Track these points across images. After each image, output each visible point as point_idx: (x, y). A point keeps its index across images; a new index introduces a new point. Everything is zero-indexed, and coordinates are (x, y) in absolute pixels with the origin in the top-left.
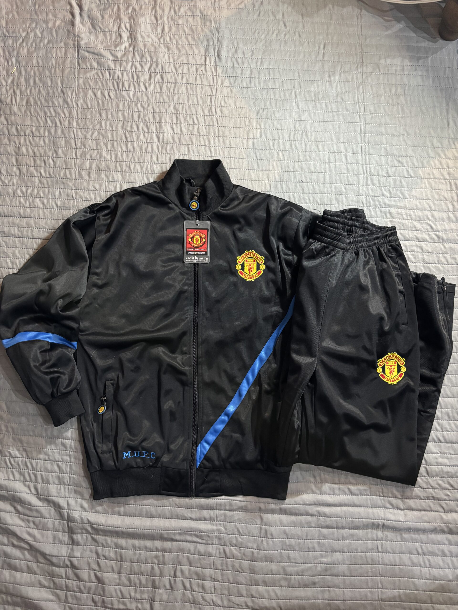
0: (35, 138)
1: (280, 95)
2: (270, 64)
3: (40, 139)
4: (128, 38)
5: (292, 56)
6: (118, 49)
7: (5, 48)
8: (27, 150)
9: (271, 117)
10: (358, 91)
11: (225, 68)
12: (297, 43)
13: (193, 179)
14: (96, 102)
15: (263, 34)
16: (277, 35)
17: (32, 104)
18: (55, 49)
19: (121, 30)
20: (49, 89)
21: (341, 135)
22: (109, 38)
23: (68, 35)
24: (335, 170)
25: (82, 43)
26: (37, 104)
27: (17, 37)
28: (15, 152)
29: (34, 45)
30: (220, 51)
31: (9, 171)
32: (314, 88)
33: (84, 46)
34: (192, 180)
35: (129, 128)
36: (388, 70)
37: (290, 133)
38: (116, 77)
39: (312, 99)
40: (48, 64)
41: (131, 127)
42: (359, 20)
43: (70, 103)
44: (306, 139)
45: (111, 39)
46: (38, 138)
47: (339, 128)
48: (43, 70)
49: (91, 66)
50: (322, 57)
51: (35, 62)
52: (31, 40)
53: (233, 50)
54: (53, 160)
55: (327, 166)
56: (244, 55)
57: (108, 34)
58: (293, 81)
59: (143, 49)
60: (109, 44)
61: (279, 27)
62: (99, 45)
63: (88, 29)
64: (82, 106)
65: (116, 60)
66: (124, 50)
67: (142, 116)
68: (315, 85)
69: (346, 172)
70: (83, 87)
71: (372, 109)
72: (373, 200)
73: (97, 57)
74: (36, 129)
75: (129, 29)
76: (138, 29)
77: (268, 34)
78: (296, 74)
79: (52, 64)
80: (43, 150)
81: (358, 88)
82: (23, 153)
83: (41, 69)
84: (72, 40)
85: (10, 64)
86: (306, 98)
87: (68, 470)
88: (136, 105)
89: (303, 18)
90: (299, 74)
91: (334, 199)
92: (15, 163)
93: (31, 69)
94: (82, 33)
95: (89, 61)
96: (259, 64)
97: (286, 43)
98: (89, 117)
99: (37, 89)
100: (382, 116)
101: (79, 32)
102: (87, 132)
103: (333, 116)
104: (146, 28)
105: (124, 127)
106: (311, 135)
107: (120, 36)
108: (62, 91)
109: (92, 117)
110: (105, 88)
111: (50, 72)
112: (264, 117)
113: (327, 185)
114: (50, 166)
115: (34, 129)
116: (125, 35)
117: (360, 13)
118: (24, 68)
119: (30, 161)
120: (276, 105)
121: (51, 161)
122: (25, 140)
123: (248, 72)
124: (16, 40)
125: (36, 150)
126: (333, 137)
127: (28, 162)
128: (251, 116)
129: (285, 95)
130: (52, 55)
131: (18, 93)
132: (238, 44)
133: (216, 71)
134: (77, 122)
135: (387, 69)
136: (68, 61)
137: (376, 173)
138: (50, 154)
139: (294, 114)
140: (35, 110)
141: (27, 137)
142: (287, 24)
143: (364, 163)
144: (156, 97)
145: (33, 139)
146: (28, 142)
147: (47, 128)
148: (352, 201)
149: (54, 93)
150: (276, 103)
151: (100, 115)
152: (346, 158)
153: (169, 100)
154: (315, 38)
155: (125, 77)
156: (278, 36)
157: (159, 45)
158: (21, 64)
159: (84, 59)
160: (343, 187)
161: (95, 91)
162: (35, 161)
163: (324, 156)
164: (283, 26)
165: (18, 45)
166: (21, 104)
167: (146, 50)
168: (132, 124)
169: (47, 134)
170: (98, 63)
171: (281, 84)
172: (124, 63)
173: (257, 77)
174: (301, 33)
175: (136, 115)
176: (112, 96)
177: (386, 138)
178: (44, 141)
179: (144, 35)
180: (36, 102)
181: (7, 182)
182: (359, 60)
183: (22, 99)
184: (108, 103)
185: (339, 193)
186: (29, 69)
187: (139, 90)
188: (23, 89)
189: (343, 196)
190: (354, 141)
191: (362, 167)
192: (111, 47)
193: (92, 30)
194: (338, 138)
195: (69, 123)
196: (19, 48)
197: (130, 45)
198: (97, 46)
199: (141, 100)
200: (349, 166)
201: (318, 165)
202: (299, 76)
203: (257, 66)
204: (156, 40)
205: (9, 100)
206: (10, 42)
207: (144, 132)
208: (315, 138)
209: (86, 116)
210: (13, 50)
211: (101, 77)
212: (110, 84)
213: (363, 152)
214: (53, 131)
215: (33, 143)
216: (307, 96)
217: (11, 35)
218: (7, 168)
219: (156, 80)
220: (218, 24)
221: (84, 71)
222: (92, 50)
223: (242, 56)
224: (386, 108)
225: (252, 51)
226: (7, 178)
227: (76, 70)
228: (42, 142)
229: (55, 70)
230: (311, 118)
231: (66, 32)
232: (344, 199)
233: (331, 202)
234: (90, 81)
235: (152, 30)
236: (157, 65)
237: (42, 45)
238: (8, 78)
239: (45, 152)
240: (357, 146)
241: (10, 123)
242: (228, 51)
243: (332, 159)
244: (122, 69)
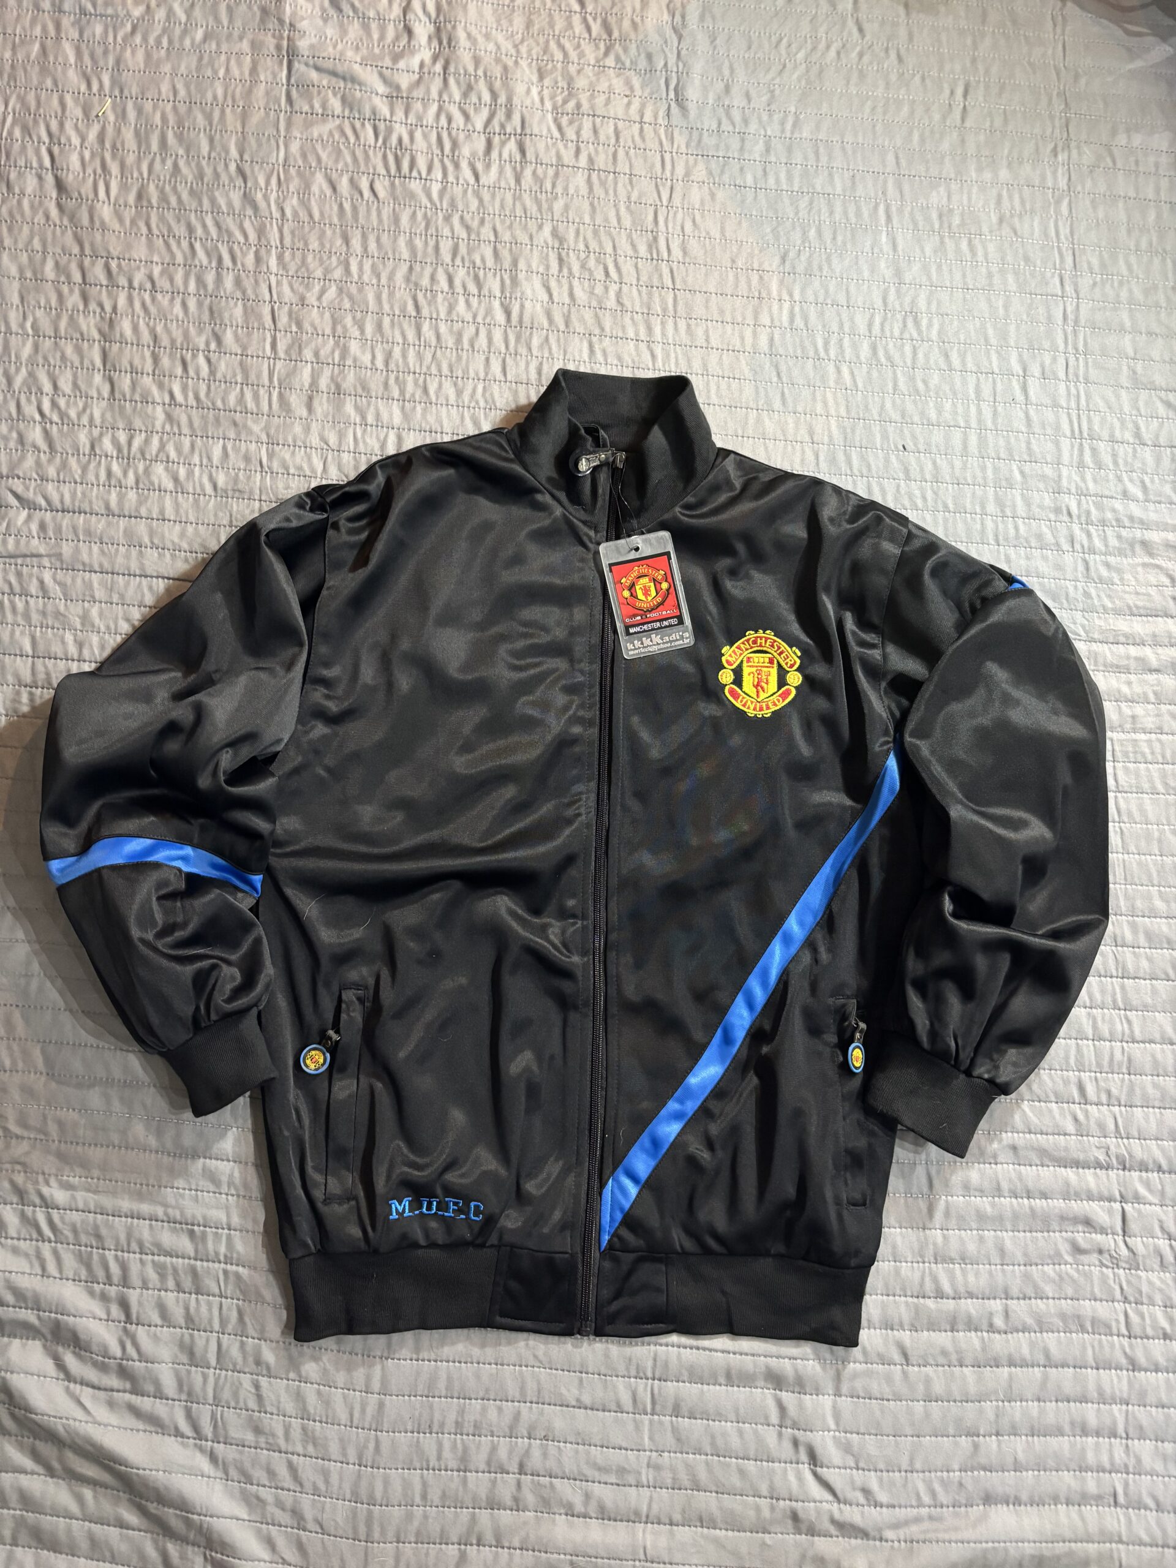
0: (159, 296)
1: (845, 213)
2: (818, 127)
3: (172, 299)
4: (430, 38)
5: (880, 110)
6: (402, 64)
7: (83, 46)
8: (135, 328)
9: (821, 269)
10: (1058, 212)
11: (695, 134)
12: (893, 77)
13: (605, 428)
14: (335, 208)
15: (800, 49)
16: (838, 53)
17: (154, 201)
18: (223, 57)
19: (410, 16)
20: (204, 163)
21: (1012, 328)
22: (376, 36)
23: (263, 21)
24: (994, 422)
25: (303, 45)
26: (168, 203)
27: (117, 16)
28: (100, 332)
29: (165, 42)
30: (683, 88)
31: (83, 387)
32: (938, 198)
33: (306, 53)
34: (602, 432)
35: (425, 282)
36: (1137, 163)
37: (872, 316)
38: (394, 140)
39: (932, 226)
40: (203, 96)
41: (433, 278)
42: (1059, 30)
43: (262, 204)
44: (915, 335)
45: (382, 37)
46: (168, 296)
47: (1006, 307)
48: (190, 109)
49: (324, 106)
50: (958, 117)
51: (165, 88)
52: (157, 30)
53: (720, 86)
54: (209, 361)
55: (973, 409)
56: (749, 102)
57: (374, 26)
58: (882, 177)
59: (471, 69)
60: (377, 51)
61: (845, 34)
62: (350, 54)
63: (317, 9)
64: (295, 214)
65: (394, 95)
66: (417, 70)
67: (463, 249)
68: (942, 189)
69: (1024, 429)
70: (300, 163)
71: (1095, 262)
72: (1100, 507)
73: (342, 85)
74: (162, 273)
75: (433, 15)
76: (460, 16)
77: (814, 49)
78: (890, 158)
79: (215, 97)
80: (180, 331)
81: (1058, 202)
82: (121, 335)
83: (182, 109)
84: (274, 36)
85: (95, 87)
86: (915, 224)
87: (223, 1250)
88: (447, 219)
89: (908, 14)
90: (897, 158)
91: (991, 497)
92: (98, 362)
93: (155, 107)
94: (303, 19)
95: (319, 93)
96: (789, 126)
97: (862, 75)
98: (314, 245)
99: (169, 163)
100: (1121, 283)
101: (294, 14)
102: (308, 287)
103: (990, 275)
104: (480, 14)
105: (413, 278)
106: (930, 325)
107: (409, 31)
108: (240, 171)
109: (322, 245)
110: (362, 169)
111: (209, 117)
112: (800, 268)
113: (973, 462)
114: (198, 374)
115: (157, 270)
116: (423, 31)
117: (1061, 9)
118: (135, 104)
119: (143, 358)
120: (834, 238)
121: (201, 360)
122: (130, 299)
123: (760, 146)
124: (113, 23)
125: (159, 329)
126: (991, 332)
127: (137, 362)
128: (766, 266)
129: (859, 214)
130: (215, 72)
131: (114, 168)
132: (732, 69)
133: (672, 140)
134: (280, 258)
135: (1132, 159)
136: (260, 91)
137: (1105, 435)
138: (201, 342)
139: (883, 265)
140: (162, 219)
141: (135, 293)
142: (866, 26)
143: (1073, 405)
144: (502, 201)
145: (153, 299)
146: (137, 305)
147: (194, 270)
148: (1041, 507)
149: (217, 175)
150: (835, 233)
151: (347, 241)
152: (1025, 390)
153: (540, 209)
154: (941, 69)
155: (420, 143)
156: (842, 55)
157: (516, 62)
158: (126, 93)
159: (306, 88)
160: (1015, 467)
161: (334, 176)
162: (156, 359)
163: (965, 383)
164: (855, 30)
165: (119, 39)
166: (121, 202)
167: (480, 72)
168: (435, 270)
169: (192, 286)
170: (344, 100)
171: (849, 183)
172: (418, 106)
173: (784, 160)
174: (903, 52)
175: (446, 246)
176: (382, 194)
177: (1133, 341)
178: (184, 305)
179: (474, 32)
180: (163, 198)
181: (73, 414)
182: (1057, 131)
183: (124, 187)
184: (368, 211)
185: (1004, 483)
186: (148, 106)
187: (457, 179)
188: (131, 159)
189: (1017, 493)
190: (1046, 345)
191: (1069, 414)
192: (382, 59)
193: (332, 12)
194: (1004, 336)
195: (258, 259)
196: (123, 49)
197: (435, 58)
198: (342, 54)
199: (460, 208)
200: (1032, 413)
201: (948, 406)
202: (898, 163)
203: (783, 131)
204: (507, 46)
205: (87, 189)
206: (99, 29)
207: (467, 293)
208: (939, 333)
209: (306, 244)
210: (106, 52)
211: (352, 139)
212: (377, 161)
213: (1071, 377)
214: (210, 278)
215: (153, 310)
216: (919, 218)
217: (100, 10)
218: (75, 376)
219: (505, 156)
220: (678, 18)
221: (305, 120)
222: (328, 65)
223: (744, 103)
224: (1133, 259)
225: (772, 92)
226: (75, 403)
227: (282, 115)
228: (178, 309)
229: (223, 112)
230: (929, 278)
231: (258, 14)
232: (1019, 502)
233: (983, 507)
234: (319, 147)
235: (498, 21)
236: (509, 115)
237: (187, 42)
238: (88, 126)
239: (186, 335)
240: (1054, 359)
241: (87, 251)
242: (705, 89)
243: (987, 392)
244: (412, 119)
